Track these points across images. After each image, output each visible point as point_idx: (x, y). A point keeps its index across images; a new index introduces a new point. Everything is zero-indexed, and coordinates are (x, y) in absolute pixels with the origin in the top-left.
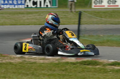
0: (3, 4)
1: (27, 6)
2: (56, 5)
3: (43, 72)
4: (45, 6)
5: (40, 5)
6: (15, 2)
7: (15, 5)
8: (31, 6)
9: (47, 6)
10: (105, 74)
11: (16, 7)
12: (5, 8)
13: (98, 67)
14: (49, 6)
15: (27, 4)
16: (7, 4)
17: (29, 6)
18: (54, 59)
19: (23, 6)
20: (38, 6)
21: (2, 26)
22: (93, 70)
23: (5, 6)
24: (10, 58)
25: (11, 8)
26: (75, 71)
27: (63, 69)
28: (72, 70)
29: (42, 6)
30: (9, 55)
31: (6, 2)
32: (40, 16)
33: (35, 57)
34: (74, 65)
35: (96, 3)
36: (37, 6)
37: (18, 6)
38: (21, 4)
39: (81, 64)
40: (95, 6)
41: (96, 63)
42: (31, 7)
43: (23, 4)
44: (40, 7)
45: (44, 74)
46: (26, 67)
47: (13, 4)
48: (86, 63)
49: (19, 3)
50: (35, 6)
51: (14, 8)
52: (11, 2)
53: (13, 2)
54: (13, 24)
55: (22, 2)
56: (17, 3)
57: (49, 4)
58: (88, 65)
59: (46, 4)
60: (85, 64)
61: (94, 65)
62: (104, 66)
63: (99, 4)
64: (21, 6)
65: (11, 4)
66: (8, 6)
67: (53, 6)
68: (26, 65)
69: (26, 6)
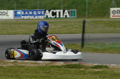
0: (24, 15)
1: (47, 16)
2: (75, 16)
3: (28, 74)
4: (64, 17)
5: (60, 15)
6: (35, 13)
7: (35, 16)
8: (50, 16)
9: (66, 16)
10: (83, 75)
11: (36, 17)
12: (25, 18)
13: (81, 69)
14: (68, 16)
15: (46, 15)
16: (27, 15)
17: (49, 17)
18: (44, 63)
19: (43, 16)
20: (58, 16)
21: (14, 35)
22: (74, 72)
23: (25, 16)
24: (4, 63)
25: (31, 18)
26: (57, 73)
27: (48, 71)
28: (55, 72)
29: (61, 16)
30: (3, 60)
31: (26, 13)
32: (56, 26)
33: (27, 62)
34: (58, 68)
35: (114, 13)
36: (56, 16)
37: (38, 16)
38: (41, 15)
39: (66, 67)
41: (79, 66)
42: (51, 18)
43: (43, 15)
44: (60, 18)
45: (27, 76)
46: (14, 70)
47: (33, 15)
48: (70, 67)
49: (39, 14)
50: (54, 16)
51: (34, 18)
52: (31, 13)
53: (33, 13)
54: (25, 33)
55: (41, 13)
56: (37, 14)
57: (67, 14)
58: (72, 68)
59: (65, 14)
61: (77, 68)
62: (86, 68)
63: (117, 14)
64: (40, 17)
65: (31, 15)
66: (28, 17)
67: (71, 16)
68: (15, 68)
69: (45, 17)
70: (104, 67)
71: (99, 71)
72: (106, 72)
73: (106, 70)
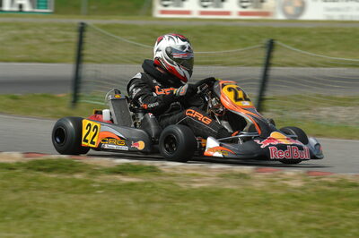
4: (16, 8)
5: (1, 3)
9: (21, 6)
13: (78, 176)
14: (27, 8)
29: (7, 7)
40: (163, 12)
41: (72, 166)
44: (1, 10)
60: (40, 170)
61: (64, 172)
62: (91, 174)
70: (147, 171)
71: (132, 184)
72: (152, 187)
73: (154, 179)
